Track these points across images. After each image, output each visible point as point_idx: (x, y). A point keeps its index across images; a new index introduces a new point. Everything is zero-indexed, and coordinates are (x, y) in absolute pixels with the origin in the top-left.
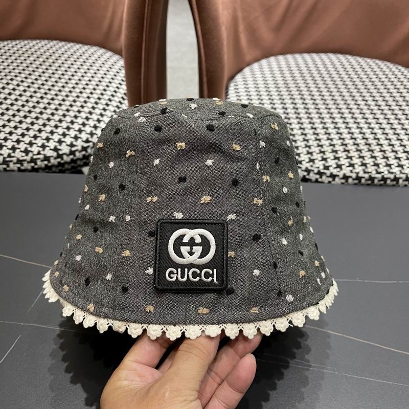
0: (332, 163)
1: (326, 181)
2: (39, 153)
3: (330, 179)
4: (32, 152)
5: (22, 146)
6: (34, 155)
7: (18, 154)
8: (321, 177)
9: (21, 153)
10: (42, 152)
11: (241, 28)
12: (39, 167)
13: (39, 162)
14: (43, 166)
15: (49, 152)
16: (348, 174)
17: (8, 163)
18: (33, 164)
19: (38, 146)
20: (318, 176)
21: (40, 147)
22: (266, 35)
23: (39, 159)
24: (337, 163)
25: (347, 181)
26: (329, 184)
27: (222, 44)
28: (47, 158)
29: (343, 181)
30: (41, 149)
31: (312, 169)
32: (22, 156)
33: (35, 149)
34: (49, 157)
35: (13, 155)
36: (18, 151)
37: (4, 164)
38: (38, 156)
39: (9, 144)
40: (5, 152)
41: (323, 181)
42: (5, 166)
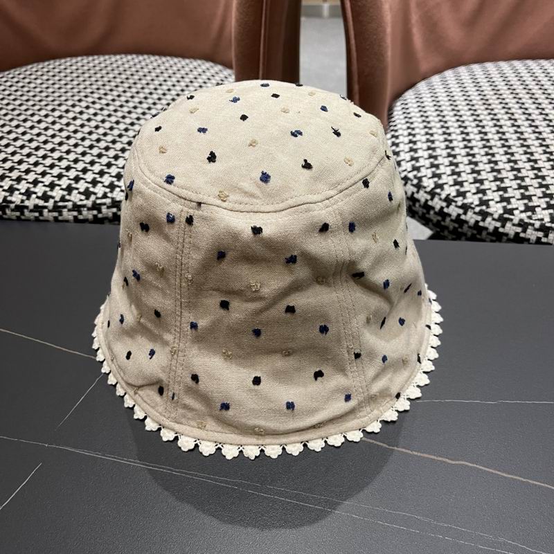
2: (105, 196)
4: (95, 194)
5: (82, 186)
6: (97, 198)
7: (75, 197)
8: (546, 236)
9: (78, 195)
10: (109, 195)
11: (415, 18)
12: (105, 216)
13: (104, 209)
14: (110, 215)
15: (118, 195)
17: (60, 209)
18: (95, 212)
19: (104, 186)
20: (540, 234)
21: (107, 187)
22: (453, 32)
23: (104, 204)
27: (385, 31)
28: (116, 204)
30: (108, 190)
31: (532, 221)
32: (81, 200)
33: (99, 190)
34: (120, 202)
35: (67, 197)
36: (75, 192)
37: (55, 211)
38: (104, 201)
39: (64, 182)
40: (57, 193)
41: (551, 242)
42: (56, 214)
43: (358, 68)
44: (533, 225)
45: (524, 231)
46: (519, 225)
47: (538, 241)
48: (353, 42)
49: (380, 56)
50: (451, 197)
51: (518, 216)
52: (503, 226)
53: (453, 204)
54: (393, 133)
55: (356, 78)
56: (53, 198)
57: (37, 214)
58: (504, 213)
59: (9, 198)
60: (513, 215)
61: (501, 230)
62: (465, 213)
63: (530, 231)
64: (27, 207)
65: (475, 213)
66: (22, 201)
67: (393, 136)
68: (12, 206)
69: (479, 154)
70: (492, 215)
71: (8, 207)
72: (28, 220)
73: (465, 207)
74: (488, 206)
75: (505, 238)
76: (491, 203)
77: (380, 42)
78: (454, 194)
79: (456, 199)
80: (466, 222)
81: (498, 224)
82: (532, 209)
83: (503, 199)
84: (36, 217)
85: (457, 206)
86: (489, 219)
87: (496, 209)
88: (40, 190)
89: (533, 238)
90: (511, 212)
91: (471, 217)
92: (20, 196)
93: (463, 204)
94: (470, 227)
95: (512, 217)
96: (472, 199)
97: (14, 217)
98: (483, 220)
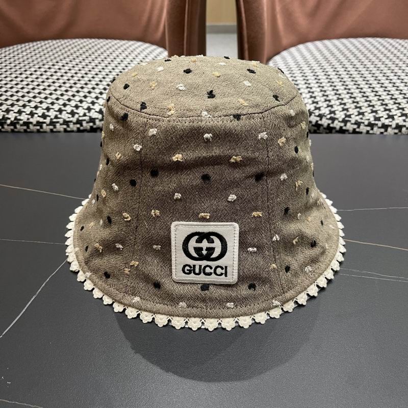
0: (382, 114)
1: (378, 133)
2: (85, 115)
3: (382, 130)
4: (78, 114)
5: (69, 109)
6: (80, 116)
7: (65, 116)
8: (372, 129)
9: (67, 115)
10: (87, 114)
12: (85, 128)
13: (84, 124)
14: (89, 127)
15: (94, 114)
16: (401, 123)
17: (55, 124)
18: (78, 126)
19: (84, 109)
20: (369, 128)
21: (86, 109)
23: (85, 120)
24: (388, 114)
25: (400, 131)
26: (382, 135)
28: (92, 120)
29: (396, 131)
30: (87, 111)
31: (362, 121)
32: (69, 118)
33: (81, 111)
34: (95, 119)
35: (59, 116)
36: (64, 112)
37: (51, 125)
38: (84, 118)
39: (56, 107)
40: (52, 113)
41: (375, 133)
42: (51, 127)
43: (248, 33)
44: (364, 123)
45: (359, 127)
46: (355, 124)
47: (368, 132)
48: (243, 15)
49: (261, 25)
50: (311, 111)
51: (354, 118)
52: (345, 125)
53: (313, 114)
55: (246, 39)
56: (49, 116)
57: (38, 127)
58: (346, 117)
59: (19, 117)
61: (344, 128)
62: (321, 120)
63: (362, 127)
64: (31, 123)
65: (327, 119)
66: (28, 119)
68: (21, 122)
69: (326, 86)
70: (337, 119)
71: (18, 123)
72: (32, 132)
73: (321, 116)
74: (335, 114)
75: (347, 132)
76: (336, 112)
77: (260, 16)
78: (313, 108)
79: (314, 112)
80: (321, 125)
81: (342, 124)
82: (363, 114)
83: (344, 110)
84: (38, 130)
85: (315, 116)
86: (336, 122)
87: (340, 115)
88: (40, 112)
89: (364, 131)
90: (349, 116)
91: (325, 122)
92: (27, 116)
93: (319, 114)
94: (324, 128)
95: (350, 119)
96: (325, 111)
97: (22, 130)
98: (333, 123)
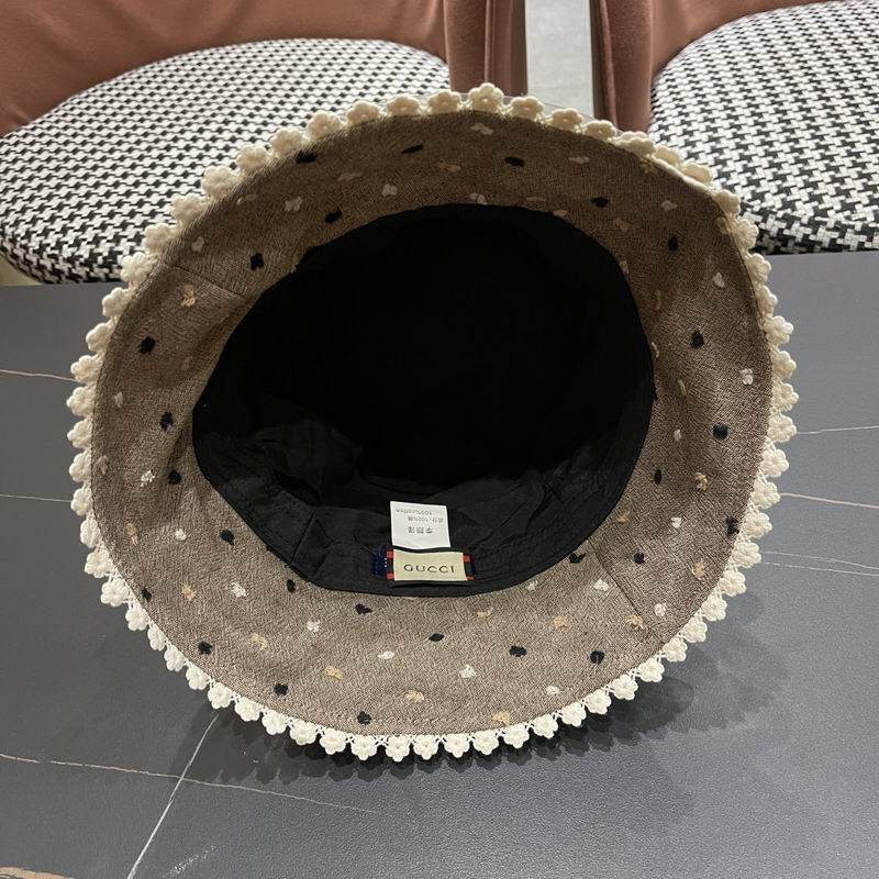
8: (870, 239)
20: (863, 238)
31: (851, 223)
44: (853, 227)
45: (842, 236)
46: (835, 229)
50: (745, 201)
51: (833, 218)
52: (815, 233)
53: (749, 209)
54: (660, 122)
58: (815, 216)
60: (827, 216)
61: (812, 238)
62: (765, 221)
65: (777, 219)
67: (661, 127)
69: (778, 141)
70: (799, 219)
73: (765, 213)
74: (794, 209)
75: (818, 247)
76: (797, 204)
78: (749, 196)
79: (751, 203)
80: (767, 232)
81: (809, 231)
82: (851, 207)
83: (813, 198)
85: (753, 212)
86: (796, 225)
87: (805, 211)
89: (854, 244)
90: (824, 213)
91: (772, 225)
93: (761, 209)
94: (772, 238)
95: (825, 219)
96: (774, 201)
98: (789, 227)
